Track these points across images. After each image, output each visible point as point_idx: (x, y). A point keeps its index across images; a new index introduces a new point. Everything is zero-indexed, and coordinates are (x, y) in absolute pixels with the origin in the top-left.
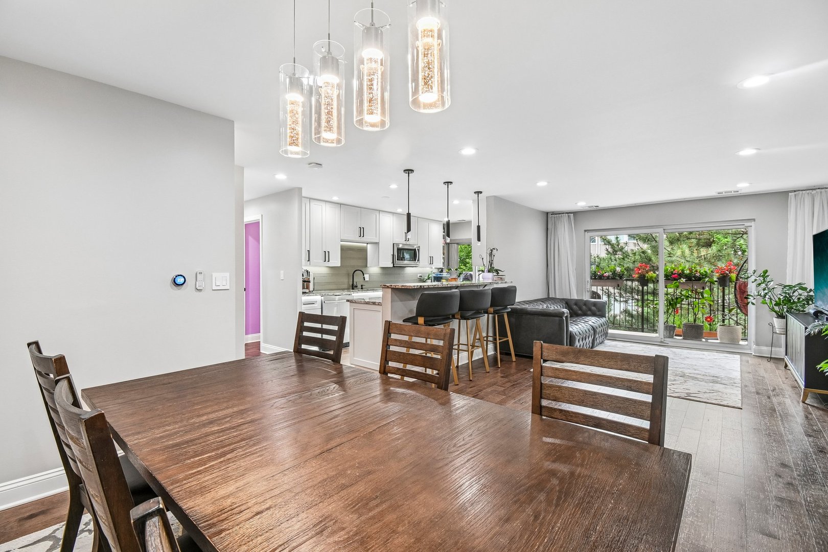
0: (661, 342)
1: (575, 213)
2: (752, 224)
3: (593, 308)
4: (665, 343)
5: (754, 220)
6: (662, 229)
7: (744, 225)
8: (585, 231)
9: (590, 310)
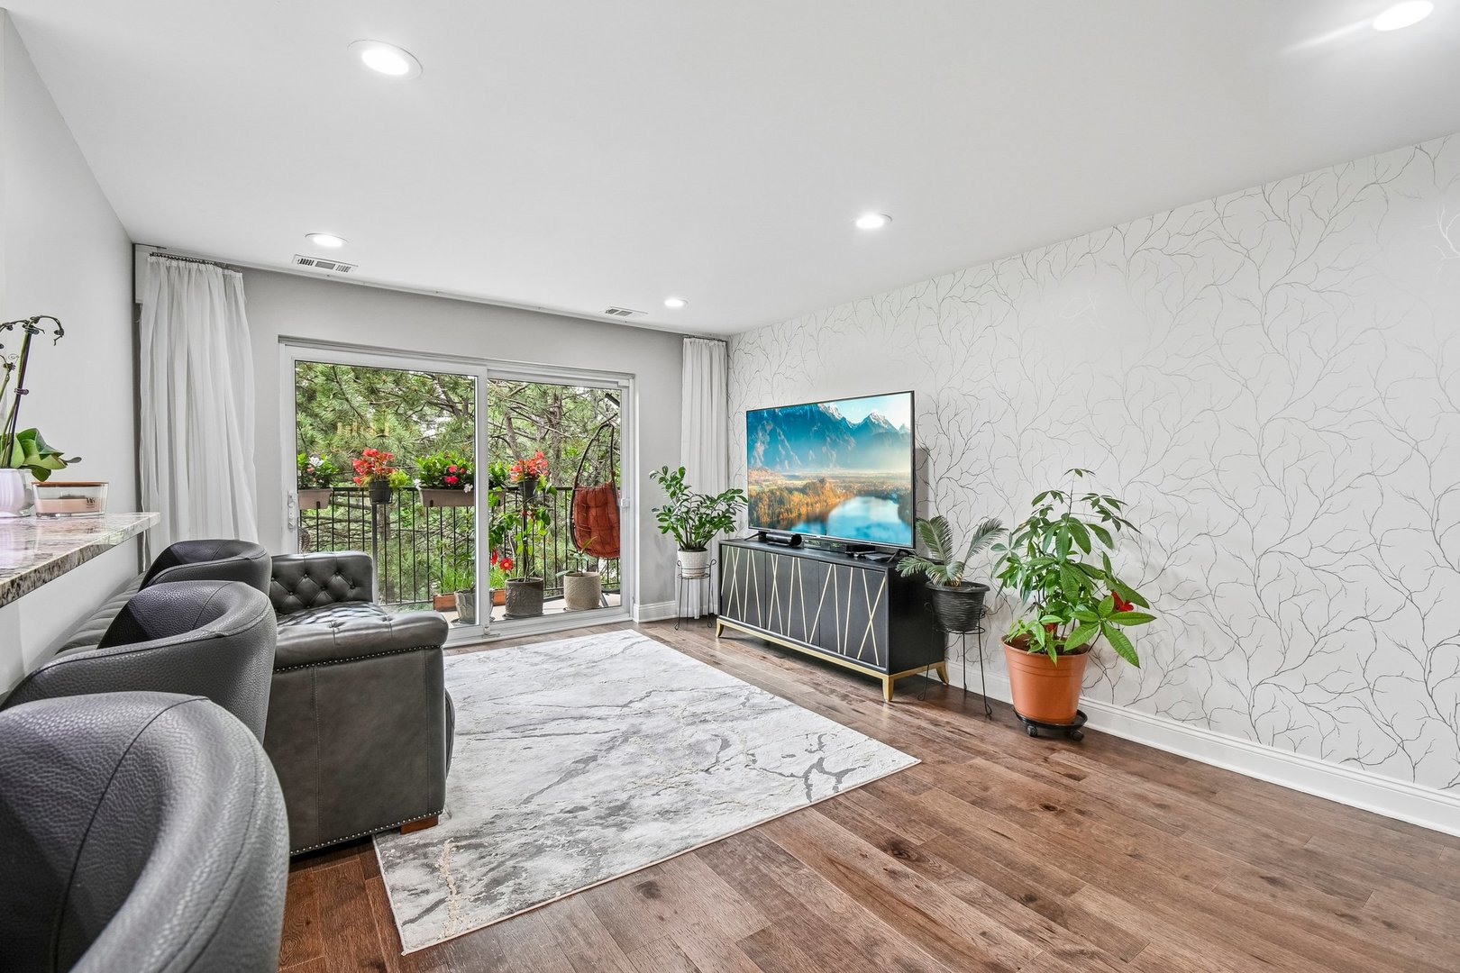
0: (486, 635)
1: (250, 272)
2: (631, 383)
3: (337, 580)
4: (494, 636)
5: (633, 376)
6: (485, 369)
7: (617, 383)
8: (281, 338)
9: (325, 586)
